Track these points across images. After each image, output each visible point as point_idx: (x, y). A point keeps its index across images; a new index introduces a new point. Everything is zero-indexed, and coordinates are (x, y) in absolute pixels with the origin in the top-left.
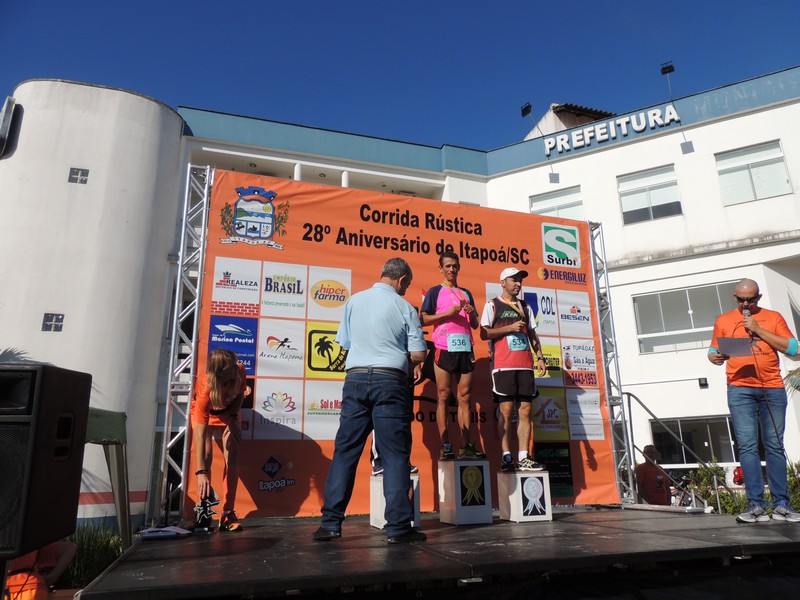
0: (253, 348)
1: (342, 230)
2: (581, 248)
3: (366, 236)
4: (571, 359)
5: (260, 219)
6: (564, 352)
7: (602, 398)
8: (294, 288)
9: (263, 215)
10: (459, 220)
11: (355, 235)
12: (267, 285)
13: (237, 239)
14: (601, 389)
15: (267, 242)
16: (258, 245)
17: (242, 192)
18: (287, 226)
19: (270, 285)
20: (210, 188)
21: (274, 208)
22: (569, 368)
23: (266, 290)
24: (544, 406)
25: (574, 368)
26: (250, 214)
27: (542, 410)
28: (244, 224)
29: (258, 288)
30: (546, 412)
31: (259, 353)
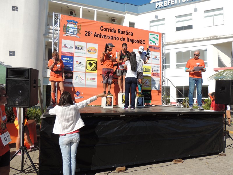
0: (72, 64)
1: (95, 33)
2: (159, 40)
3: (102, 35)
4: (154, 70)
5: (73, 29)
6: (152, 68)
7: (160, 80)
8: (83, 48)
9: (74, 28)
10: (127, 31)
11: (99, 35)
12: (76, 47)
13: (67, 35)
14: (160, 77)
15: (75, 36)
16: (73, 37)
17: (68, 21)
18: (81, 31)
19: (77, 48)
20: (60, 20)
21: (77, 26)
22: (153, 72)
23: (76, 49)
24: (145, 81)
25: (154, 72)
26: (71, 28)
27: (145, 82)
28: (69, 30)
29: (73, 48)
30: (146, 83)
31: (74, 65)
